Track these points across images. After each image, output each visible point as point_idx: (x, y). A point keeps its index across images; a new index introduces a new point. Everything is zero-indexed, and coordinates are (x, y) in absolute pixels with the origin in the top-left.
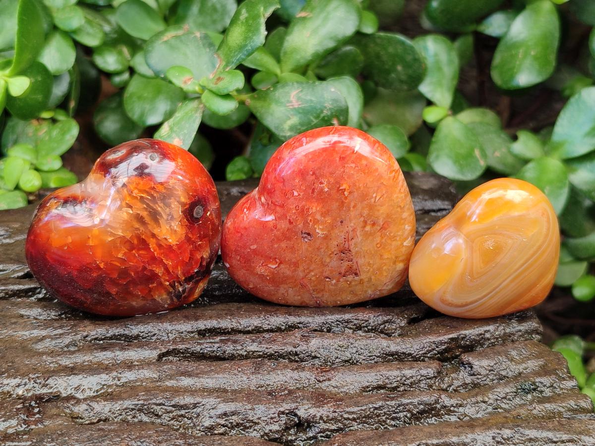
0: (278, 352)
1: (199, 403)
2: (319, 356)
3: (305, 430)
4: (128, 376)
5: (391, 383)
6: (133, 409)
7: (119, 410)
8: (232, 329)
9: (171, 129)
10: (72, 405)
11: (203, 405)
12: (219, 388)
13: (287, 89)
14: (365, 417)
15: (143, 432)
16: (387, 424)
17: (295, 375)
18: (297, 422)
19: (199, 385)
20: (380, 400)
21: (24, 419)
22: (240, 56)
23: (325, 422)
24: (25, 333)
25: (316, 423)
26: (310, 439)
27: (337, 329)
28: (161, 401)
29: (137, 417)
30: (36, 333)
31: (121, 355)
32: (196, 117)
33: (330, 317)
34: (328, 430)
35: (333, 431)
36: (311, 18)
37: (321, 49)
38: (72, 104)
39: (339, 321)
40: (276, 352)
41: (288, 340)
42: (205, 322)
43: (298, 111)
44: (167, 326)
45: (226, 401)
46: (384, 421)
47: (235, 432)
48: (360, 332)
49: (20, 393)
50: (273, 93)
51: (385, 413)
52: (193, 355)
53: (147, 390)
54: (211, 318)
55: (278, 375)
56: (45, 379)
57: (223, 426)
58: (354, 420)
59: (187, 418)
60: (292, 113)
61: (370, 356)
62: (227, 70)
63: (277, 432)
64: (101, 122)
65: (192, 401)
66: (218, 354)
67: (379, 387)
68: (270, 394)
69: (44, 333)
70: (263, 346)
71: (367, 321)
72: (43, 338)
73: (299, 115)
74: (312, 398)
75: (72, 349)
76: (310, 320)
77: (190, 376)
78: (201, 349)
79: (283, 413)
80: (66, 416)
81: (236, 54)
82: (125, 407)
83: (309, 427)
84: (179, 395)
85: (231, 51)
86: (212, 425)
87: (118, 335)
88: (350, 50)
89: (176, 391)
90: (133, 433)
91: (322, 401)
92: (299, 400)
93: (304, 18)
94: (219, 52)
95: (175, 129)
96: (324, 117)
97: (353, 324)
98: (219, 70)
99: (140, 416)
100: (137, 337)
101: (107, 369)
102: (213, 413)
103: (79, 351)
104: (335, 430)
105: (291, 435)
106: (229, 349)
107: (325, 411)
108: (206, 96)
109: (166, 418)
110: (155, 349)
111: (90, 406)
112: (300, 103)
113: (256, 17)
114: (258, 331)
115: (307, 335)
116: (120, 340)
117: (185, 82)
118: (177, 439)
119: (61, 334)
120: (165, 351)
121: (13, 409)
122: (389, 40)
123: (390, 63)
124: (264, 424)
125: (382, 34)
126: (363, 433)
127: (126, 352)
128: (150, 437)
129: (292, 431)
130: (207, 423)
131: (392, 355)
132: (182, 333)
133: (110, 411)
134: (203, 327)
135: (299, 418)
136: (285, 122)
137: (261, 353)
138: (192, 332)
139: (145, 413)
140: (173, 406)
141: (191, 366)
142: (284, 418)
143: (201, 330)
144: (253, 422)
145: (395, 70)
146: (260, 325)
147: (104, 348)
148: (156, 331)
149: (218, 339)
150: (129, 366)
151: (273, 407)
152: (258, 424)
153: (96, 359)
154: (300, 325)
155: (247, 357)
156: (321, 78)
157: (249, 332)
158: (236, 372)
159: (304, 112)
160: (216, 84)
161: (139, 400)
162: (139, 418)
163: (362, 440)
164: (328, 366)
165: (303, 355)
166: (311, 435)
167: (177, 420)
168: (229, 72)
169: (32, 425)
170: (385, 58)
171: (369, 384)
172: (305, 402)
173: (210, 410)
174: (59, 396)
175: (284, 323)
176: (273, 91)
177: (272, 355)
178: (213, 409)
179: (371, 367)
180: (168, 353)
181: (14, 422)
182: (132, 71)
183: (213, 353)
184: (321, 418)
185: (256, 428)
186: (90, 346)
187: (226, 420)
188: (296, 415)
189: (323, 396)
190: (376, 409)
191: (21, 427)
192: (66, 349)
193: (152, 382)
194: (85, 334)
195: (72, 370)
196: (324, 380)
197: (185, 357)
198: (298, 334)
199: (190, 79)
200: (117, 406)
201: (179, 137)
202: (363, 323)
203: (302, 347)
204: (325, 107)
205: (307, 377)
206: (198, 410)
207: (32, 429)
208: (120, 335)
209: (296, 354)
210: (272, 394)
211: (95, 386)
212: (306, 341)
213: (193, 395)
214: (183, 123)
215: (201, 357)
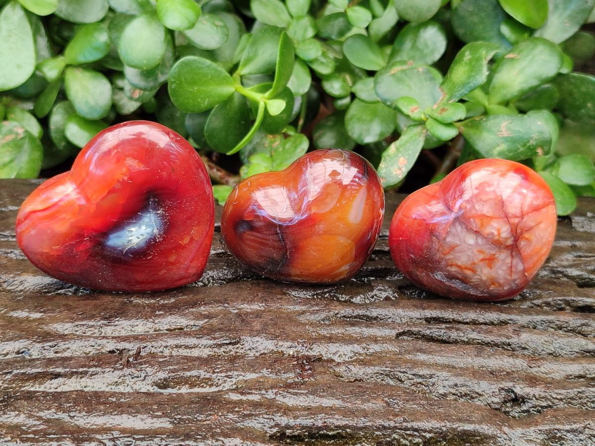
0: (494, 342)
1: (434, 375)
2: (528, 347)
3: (520, 405)
4: (375, 348)
5: (590, 374)
6: (382, 374)
7: (371, 373)
8: (453, 320)
9: (397, 149)
10: (334, 366)
11: (438, 376)
12: (449, 365)
13: (498, 120)
14: (570, 398)
15: (393, 392)
16: (588, 406)
17: (511, 360)
18: (514, 397)
19: (432, 361)
20: (583, 386)
21: (299, 373)
22: (464, 91)
23: (537, 399)
24: (289, 307)
25: (529, 399)
26: (524, 412)
27: (541, 327)
28: (404, 370)
29: (385, 381)
30: (298, 308)
31: (368, 331)
32: (420, 140)
33: (535, 317)
34: (539, 406)
35: (542, 407)
36: (518, 60)
37: (526, 86)
38: (301, 122)
39: (543, 321)
40: (492, 341)
41: (503, 332)
42: (431, 312)
43: (507, 140)
44: (400, 311)
45: (456, 375)
46: (585, 403)
47: (463, 400)
48: (561, 332)
49: (291, 353)
50: (485, 123)
51: (587, 397)
52: (423, 337)
53: (393, 361)
54: (435, 309)
55: (497, 359)
56: (310, 344)
57: (454, 394)
58: (561, 400)
59: (425, 386)
60: (501, 141)
61: (570, 352)
62: (450, 102)
63: (498, 403)
64: (320, 137)
65: (429, 373)
66: (444, 338)
67: (580, 377)
68: (491, 373)
69: (304, 308)
70: (481, 335)
71: (567, 323)
72: (304, 313)
73: (508, 143)
74: (526, 379)
75: (327, 322)
76: (519, 318)
77: (424, 353)
78: (431, 333)
79: (503, 389)
80: (331, 374)
81: (459, 89)
82: (375, 371)
83: (524, 402)
84: (418, 367)
85: (455, 87)
86: (445, 393)
87: (361, 315)
88: (549, 87)
89: (415, 364)
90: (385, 392)
91: (534, 383)
92: (515, 380)
93: (512, 59)
94: (443, 87)
95: (401, 149)
96: (530, 146)
97: (555, 324)
98: (443, 102)
99: (387, 379)
100: (376, 318)
101: (358, 341)
102: (446, 383)
103: (333, 324)
104: (545, 406)
105: (508, 407)
106: (454, 335)
107: (537, 391)
108: (430, 123)
109: (407, 383)
110: (393, 329)
111: (348, 368)
112: (509, 133)
113: (479, 59)
114: (474, 323)
115: (518, 329)
116: (362, 319)
117: (412, 111)
118: (421, 400)
119: (317, 311)
120: (402, 331)
121: (290, 364)
122: (583, 81)
123: (581, 100)
124: (487, 396)
125: (576, 74)
126: (570, 410)
127: (371, 329)
128: (400, 396)
129: (508, 404)
130: (442, 391)
131: (589, 352)
132: (412, 318)
133: (364, 374)
134: (429, 316)
135: (515, 394)
136: (494, 148)
137: (480, 341)
138: (420, 319)
139: (391, 378)
140: (414, 375)
141: (424, 345)
142: (503, 393)
143: (427, 318)
144: (478, 394)
145: (585, 107)
146: (476, 319)
147: (353, 325)
148: (391, 315)
149: (444, 326)
150: (375, 340)
151: (494, 383)
152: (482, 395)
153: (347, 332)
154: (510, 322)
155: (468, 343)
156: (522, 112)
157: (467, 323)
158: (462, 353)
159: (513, 141)
160: (441, 114)
161: (387, 367)
162: (387, 381)
163: (570, 415)
164: (535, 357)
165: (514, 346)
166: (525, 408)
167: (416, 386)
168: (452, 105)
169: (306, 378)
170: (577, 95)
171: (572, 373)
172: (521, 382)
173: (443, 381)
174: (321, 358)
175: (497, 318)
176: (485, 121)
177: (489, 343)
178: (446, 380)
179: (573, 360)
180: (403, 333)
181: (292, 375)
182: (353, 96)
183: (440, 337)
184: (534, 396)
185: (480, 399)
186: (341, 322)
187: (456, 390)
188: (513, 392)
189: (535, 379)
190: (579, 392)
191: (298, 379)
192: (322, 322)
193: (394, 354)
194: (336, 312)
195: (331, 339)
196: (535, 367)
197: (417, 338)
198: (510, 328)
199: (416, 109)
200: (370, 370)
201: (404, 156)
202: (563, 324)
203: (514, 340)
204: (532, 138)
205: (520, 363)
206: (433, 380)
207: (306, 382)
208: (363, 315)
209: (509, 345)
210: (493, 374)
211: (349, 353)
212: (518, 335)
213: (429, 368)
214: (408, 145)
215: (430, 339)
